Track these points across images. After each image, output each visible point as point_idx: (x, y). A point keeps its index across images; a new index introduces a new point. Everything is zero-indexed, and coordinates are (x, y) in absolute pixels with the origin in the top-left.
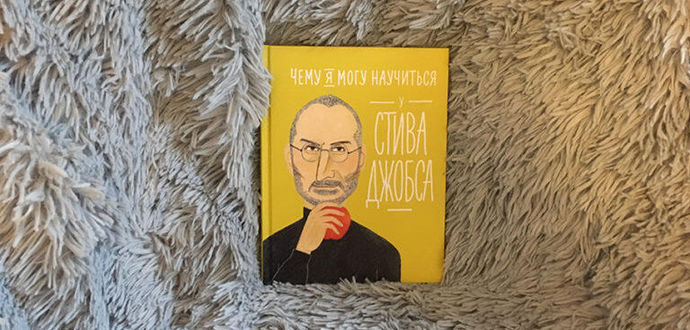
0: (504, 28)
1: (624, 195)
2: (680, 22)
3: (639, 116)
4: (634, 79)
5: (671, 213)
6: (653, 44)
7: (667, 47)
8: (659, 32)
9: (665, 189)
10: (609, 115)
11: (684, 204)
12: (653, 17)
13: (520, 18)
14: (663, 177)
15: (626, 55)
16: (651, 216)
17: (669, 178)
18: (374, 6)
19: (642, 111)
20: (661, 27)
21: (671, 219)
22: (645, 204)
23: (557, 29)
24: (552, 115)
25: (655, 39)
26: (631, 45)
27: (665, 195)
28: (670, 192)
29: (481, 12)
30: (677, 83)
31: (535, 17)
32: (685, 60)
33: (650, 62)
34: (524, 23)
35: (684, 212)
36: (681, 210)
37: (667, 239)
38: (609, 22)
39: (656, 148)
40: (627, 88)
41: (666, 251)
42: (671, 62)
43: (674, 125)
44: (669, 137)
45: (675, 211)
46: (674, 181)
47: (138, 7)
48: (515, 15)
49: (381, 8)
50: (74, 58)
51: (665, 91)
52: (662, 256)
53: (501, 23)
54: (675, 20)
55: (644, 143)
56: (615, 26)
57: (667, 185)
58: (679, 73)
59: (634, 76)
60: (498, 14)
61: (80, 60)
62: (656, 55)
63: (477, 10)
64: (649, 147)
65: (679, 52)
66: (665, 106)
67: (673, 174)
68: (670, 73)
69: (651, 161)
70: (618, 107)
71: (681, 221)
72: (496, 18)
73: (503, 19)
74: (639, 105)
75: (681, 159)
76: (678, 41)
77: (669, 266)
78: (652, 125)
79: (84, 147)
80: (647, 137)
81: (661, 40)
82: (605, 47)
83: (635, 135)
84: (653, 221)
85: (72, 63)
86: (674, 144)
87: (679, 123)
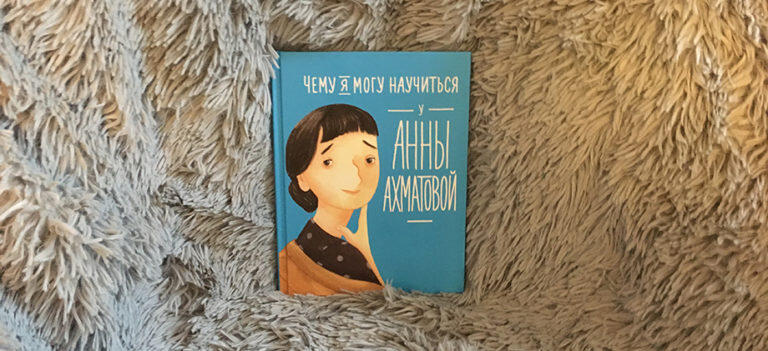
0: (516, 37)
1: (646, 199)
2: (694, 20)
3: (656, 119)
4: (651, 82)
5: (692, 216)
6: (667, 46)
7: (680, 48)
8: (673, 32)
9: (685, 192)
10: (627, 121)
11: (706, 206)
12: (665, 18)
13: (532, 26)
14: (681, 180)
15: (641, 58)
16: (673, 220)
17: (688, 181)
18: (386, 21)
19: (659, 114)
20: (674, 27)
21: (693, 221)
24: (572, 123)
25: (669, 41)
26: (646, 48)
27: (685, 198)
28: (690, 195)
29: (492, 22)
30: (693, 85)
31: (548, 23)
32: (700, 60)
33: (665, 64)
34: (536, 31)
35: (706, 214)
36: (703, 212)
37: (690, 241)
38: (622, 25)
40: (643, 92)
41: (691, 254)
43: (692, 128)
44: (687, 141)
45: (697, 213)
47: (135, 48)
48: (527, 23)
49: (392, 23)
50: (74, 107)
51: (681, 93)
52: (687, 258)
54: (688, 19)
55: (663, 147)
56: (628, 29)
57: (687, 187)
58: (694, 73)
59: (650, 78)
60: (510, 23)
61: (80, 109)
62: (669, 57)
63: (488, 21)
64: (669, 151)
65: (694, 52)
66: (682, 109)
67: (692, 177)
68: (686, 74)
69: (670, 166)
70: (635, 111)
71: (704, 223)
72: (508, 28)
73: (515, 28)
74: (656, 109)
75: (701, 161)
76: (692, 41)
78: (669, 129)
79: (94, 195)
80: (666, 140)
81: (674, 41)
82: (619, 51)
83: (654, 139)
84: (675, 224)
85: (72, 113)
86: (693, 147)
87: (697, 124)
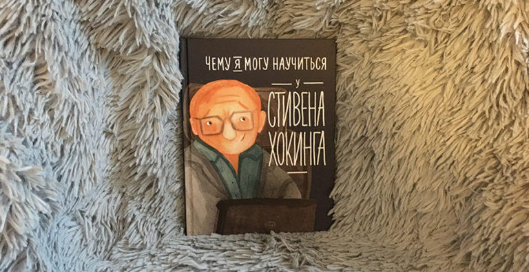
22: (493, 162)
23: (414, 23)
39: (498, 116)
42: (508, 45)
46: (516, 141)
53: (369, 20)
77: (515, 211)
